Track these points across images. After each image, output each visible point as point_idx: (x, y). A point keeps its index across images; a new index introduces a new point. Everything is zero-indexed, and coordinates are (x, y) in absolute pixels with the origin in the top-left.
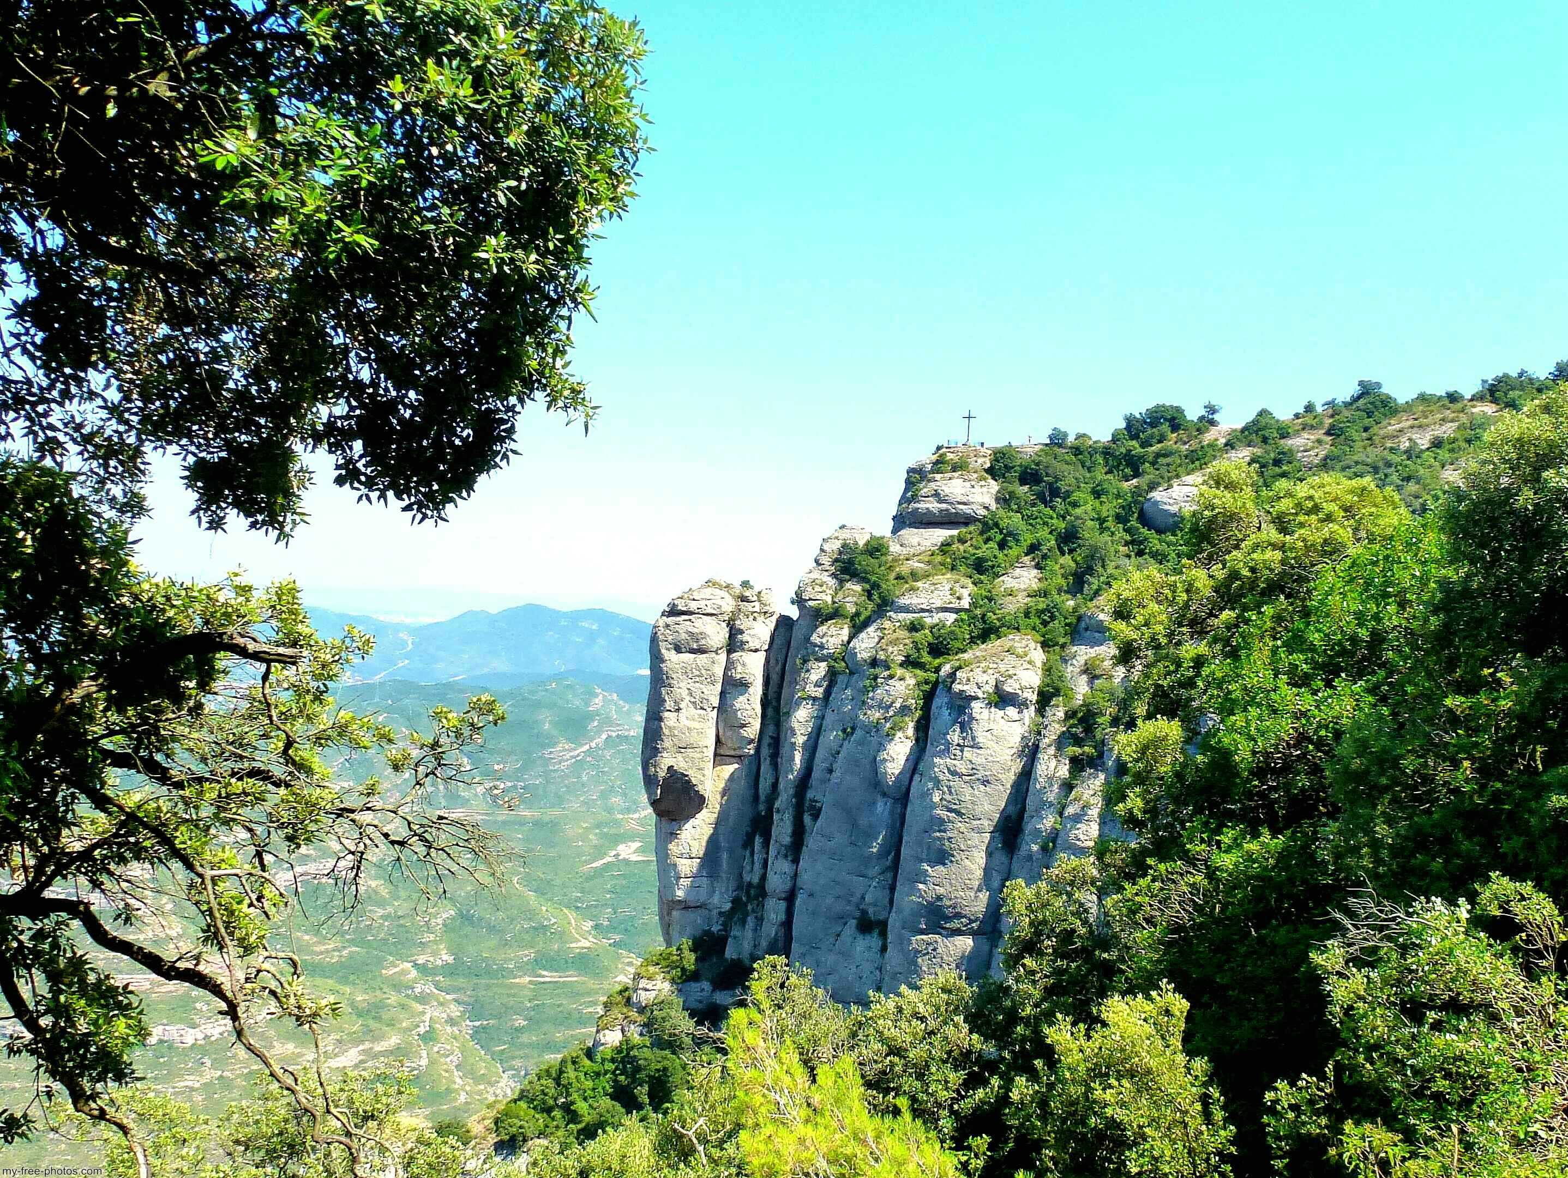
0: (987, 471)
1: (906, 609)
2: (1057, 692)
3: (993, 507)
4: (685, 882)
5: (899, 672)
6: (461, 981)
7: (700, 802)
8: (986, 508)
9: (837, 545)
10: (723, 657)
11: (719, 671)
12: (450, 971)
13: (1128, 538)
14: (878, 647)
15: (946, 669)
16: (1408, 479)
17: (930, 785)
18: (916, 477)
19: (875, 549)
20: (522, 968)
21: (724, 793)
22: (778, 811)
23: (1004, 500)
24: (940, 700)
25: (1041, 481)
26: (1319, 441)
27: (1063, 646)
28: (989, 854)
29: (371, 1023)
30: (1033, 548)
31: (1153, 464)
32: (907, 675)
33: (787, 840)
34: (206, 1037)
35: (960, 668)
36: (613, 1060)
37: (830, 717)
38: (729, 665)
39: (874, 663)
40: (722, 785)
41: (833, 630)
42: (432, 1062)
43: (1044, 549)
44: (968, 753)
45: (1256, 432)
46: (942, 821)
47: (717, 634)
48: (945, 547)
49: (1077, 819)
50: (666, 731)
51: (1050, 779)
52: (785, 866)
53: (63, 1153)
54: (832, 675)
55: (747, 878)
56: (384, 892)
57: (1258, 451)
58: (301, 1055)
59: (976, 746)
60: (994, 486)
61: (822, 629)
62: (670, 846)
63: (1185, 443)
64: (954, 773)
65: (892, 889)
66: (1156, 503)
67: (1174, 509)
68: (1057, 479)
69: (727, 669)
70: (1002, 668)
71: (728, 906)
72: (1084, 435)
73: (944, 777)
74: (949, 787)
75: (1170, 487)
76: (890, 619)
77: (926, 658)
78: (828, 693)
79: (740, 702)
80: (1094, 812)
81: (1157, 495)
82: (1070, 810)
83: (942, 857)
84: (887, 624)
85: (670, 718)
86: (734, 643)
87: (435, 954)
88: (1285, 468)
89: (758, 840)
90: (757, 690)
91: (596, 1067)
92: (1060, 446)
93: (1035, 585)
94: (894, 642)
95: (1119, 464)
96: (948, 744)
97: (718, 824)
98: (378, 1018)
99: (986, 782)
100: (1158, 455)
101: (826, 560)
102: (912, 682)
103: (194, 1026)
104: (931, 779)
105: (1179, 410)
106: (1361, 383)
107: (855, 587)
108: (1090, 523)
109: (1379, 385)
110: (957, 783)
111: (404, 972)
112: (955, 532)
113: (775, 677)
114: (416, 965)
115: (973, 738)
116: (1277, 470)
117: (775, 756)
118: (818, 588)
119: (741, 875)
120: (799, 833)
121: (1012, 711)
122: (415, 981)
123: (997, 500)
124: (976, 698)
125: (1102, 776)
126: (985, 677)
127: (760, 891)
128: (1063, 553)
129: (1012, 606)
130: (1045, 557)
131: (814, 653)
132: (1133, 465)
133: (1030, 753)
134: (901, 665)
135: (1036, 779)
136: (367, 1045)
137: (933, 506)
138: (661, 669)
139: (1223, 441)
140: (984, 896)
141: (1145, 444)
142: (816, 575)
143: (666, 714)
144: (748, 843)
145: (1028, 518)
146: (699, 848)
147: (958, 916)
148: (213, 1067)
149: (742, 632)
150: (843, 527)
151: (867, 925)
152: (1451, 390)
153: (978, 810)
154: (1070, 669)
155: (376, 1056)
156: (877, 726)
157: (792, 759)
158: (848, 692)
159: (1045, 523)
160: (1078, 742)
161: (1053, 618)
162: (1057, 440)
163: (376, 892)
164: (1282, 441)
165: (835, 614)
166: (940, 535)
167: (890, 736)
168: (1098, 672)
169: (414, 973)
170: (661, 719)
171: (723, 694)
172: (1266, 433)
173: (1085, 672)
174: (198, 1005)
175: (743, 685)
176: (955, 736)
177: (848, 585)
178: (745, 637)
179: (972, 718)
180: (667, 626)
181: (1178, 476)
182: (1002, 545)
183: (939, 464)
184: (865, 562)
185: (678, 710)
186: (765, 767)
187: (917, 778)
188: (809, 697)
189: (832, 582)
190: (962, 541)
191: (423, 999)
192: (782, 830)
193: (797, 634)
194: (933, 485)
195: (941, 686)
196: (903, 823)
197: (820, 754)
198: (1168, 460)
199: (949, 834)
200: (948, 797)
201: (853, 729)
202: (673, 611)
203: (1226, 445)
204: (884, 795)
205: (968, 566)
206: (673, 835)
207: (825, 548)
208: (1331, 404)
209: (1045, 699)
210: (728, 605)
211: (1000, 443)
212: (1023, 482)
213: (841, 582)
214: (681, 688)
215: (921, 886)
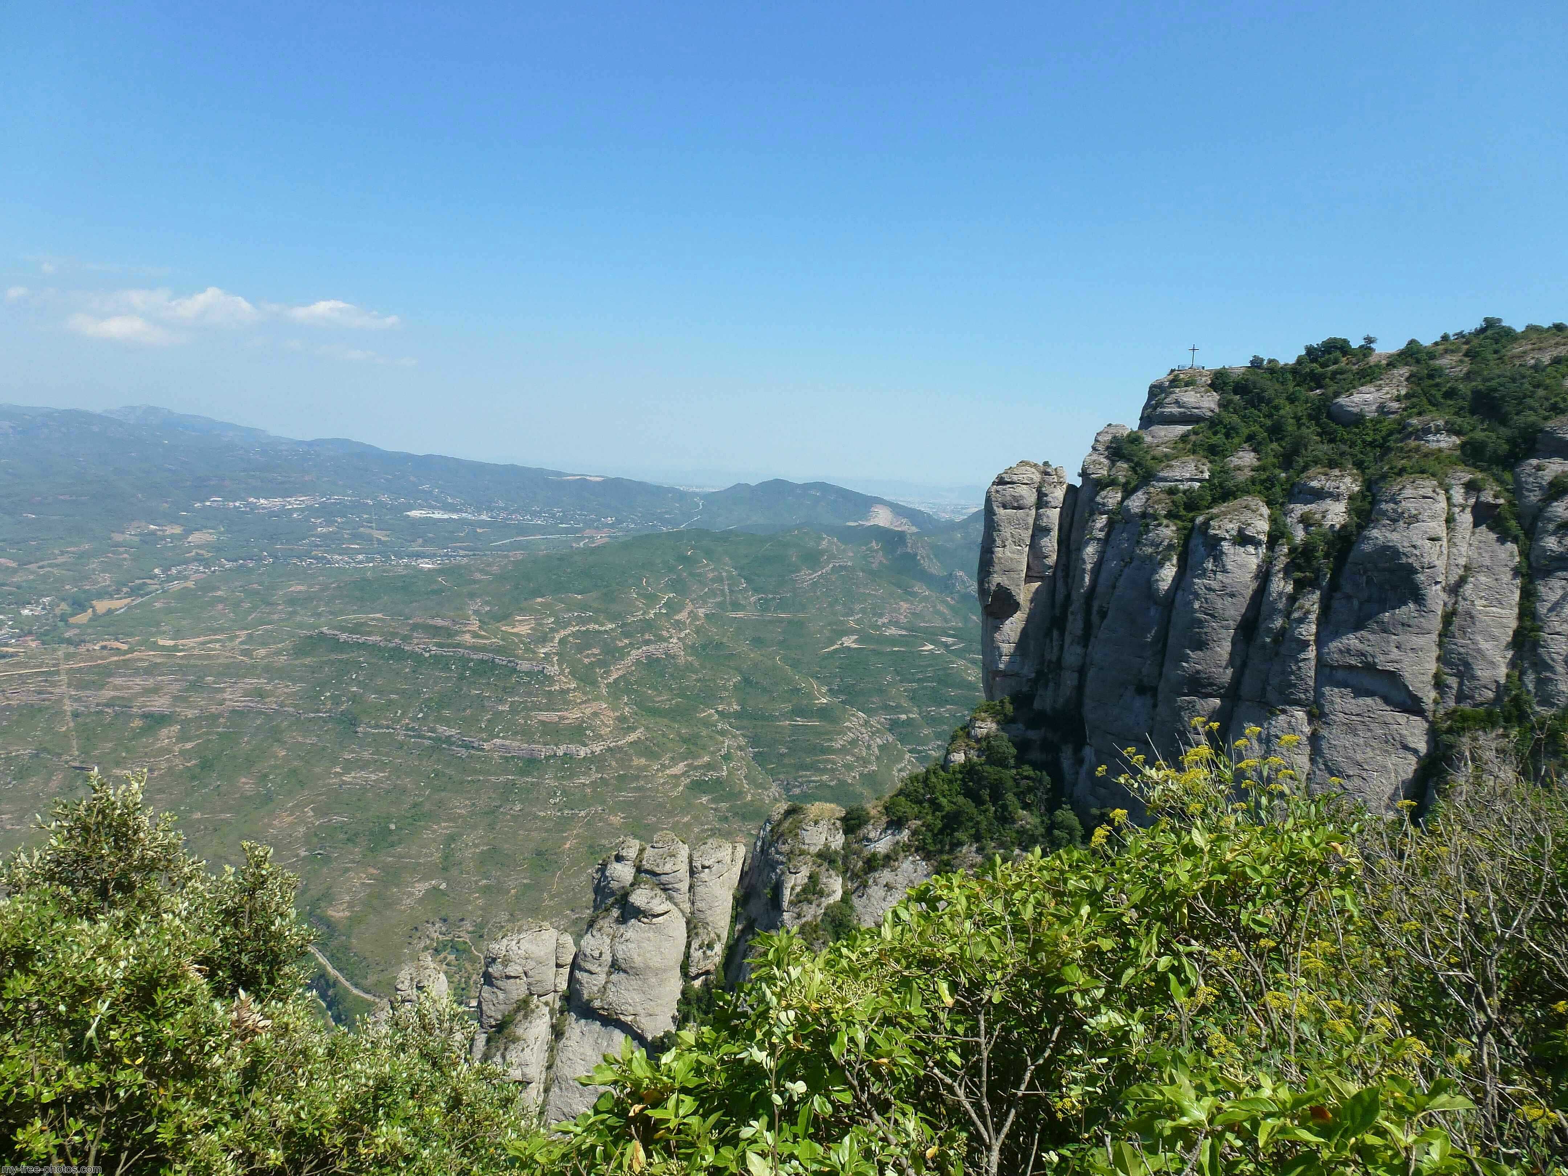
0: (1210, 385)
1: (1165, 480)
2: (1282, 535)
3: (1217, 410)
4: (1005, 659)
5: (1165, 522)
6: (745, 723)
7: (1016, 606)
8: (1212, 411)
9: (1109, 437)
10: (1033, 512)
11: (1031, 521)
12: (738, 715)
13: (1319, 430)
14: (1146, 505)
15: (1200, 519)
16: (1538, 386)
17: (1191, 597)
18: (1157, 392)
19: (1134, 439)
20: (784, 716)
21: (1032, 601)
22: (1072, 613)
23: (1224, 405)
24: (1196, 541)
25: (1251, 392)
26: (1461, 361)
27: (1282, 504)
28: (1233, 643)
29: (693, 748)
30: (1250, 438)
31: (1332, 379)
32: (1171, 524)
33: (1079, 632)
34: (592, 753)
35: (1212, 519)
36: (960, 772)
37: (1110, 552)
38: (1038, 517)
39: (1144, 515)
40: (1031, 595)
41: (1111, 494)
42: (730, 773)
43: (1259, 438)
44: (1219, 576)
45: (1411, 355)
46: (1200, 622)
47: (1029, 496)
48: (1184, 438)
49: (1301, 621)
50: (996, 560)
51: (1280, 594)
52: (1079, 650)
53: (508, 821)
54: (1110, 524)
55: (1048, 657)
56: (696, 664)
57: (1414, 369)
58: (649, 766)
59: (1225, 571)
60: (1216, 396)
61: (1104, 493)
62: (996, 635)
63: (1354, 364)
64: (1209, 589)
65: (1162, 665)
66: (1342, 406)
67: (1356, 410)
68: (1263, 391)
69: (1036, 520)
70: (1243, 518)
71: (1033, 675)
72: (1274, 360)
73: (1202, 591)
74: (1206, 599)
75: (1351, 394)
76: (1153, 486)
77: (1183, 512)
78: (1108, 535)
79: (1045, 541)
80: (1313, 617)
81: (1342, 400)
82: (1296, 615)
83: (1201, 645)
84: (1152, 490)
85: (999, 552)
86: (1041, 502)
87: (730, 704)
88: (1438, 380)
89: (1055, 633)
90: (1055, 533)
91: (949, 776)
92: (1259, 367)
93: (1256, 463)
94: (1159, 502)
95: (1305, 380)
96: (1205, 570)
97: (1028, 621)
98: (696, 744)
99: (1232, 595)
100: (1335, 373)
101: (1101, 448)
102: (1174, 528)
103: (585, 745)
104: (1192, 593)
105: (1345, 341)
106: (1486, 320)
107: (1123, 465)
108: (1291, 421)
109: (1499, 320)
110: (1211, 596)
111: (710, 715)
112: (1190, 427)
113: (1066, 526)
114: (717, 712)
115: (1224, 566)
116: (1431, 382)
117: (1066, 576)
118: (1097, 466)
119: (1043, 655)
120: (1088, 626)
121: (1251, 549)
122: (717, 721)
123: (1220, 405)
124: (1225, 539)
125: (1318, 593)
126: (1231, 526)
127: (1058, 665)
128: (1272, 441)
129: (1243, 477)
130: (1260, 443)
131: (1098, 509)
132: (1317, 381)
133: (1264, 576)
134: (1166, 517)
135: (1270, 594)
136: (690, 761)
137: (1175, 410)
138: (993, 520)
139: (1384, 362)
140: (1230, 671)
141: (1323, 365)
142: (1095, 457)
143: (997, 549)
144: (1048, 634)
145: (1244, 418)
146: (1015, 636)
147: (1212, 685)
148: (597, 772)
149: (1046, 495)
150: (1110, 425)
151: (1141, 690)
152: (1558, 322)
153: (1227, 614)
154: (1289, 520)
155: (696, 768)
156: (1150, 557)
157: (1083, 579)
158: (1125, 535)
159: (1255, 421)
160: (1300, 568)
161: (1273, 485)
162: (1256, 363)
163: (691, 665)
164: (1431, 362)
165: (1111, 483)
166: (1181, 429)
167: (1161, 565)
168: (1311, 521)
169: (716, 717)
170: (993, 553)
171: (1033, 536)
172: (1419, 356)
173: (1300, 522)
174: (587, 732)
175: (1047, 531)
176: (1209, 565)
177: (1119, 464)
178: (1049, 499)
179: (1222, 553)
180: (997, 492)
181: (1354, 388)
182: (1227, 436)
183: (1175, 382)
184: (1127, 449)
185: (1004, 546)
186: (1060, 584)
187: (1180, 593)
188: (1096, 539)
189: (1106, 462)
190: (1196, 433)
191: (723, 733)
192: (1075, 625)
193: (1083, 496)
194: (1174, 396)
195: (1196, 530)
196: (1169, 622)
197: (1104, 575)
198: (1344, 376)
199: (1205, 630)
200: (1205, 605)
201: (1132, 559)
202: (1001, 481)
203: (1388, 365)
204: (1156, 603)
205: (1204, 450)
206: (997, 628)
207: (1099, 438)
208: (1460, 335)
209: (1273, 540)
210: (1037, 477)
211: (1218, 367)
212: (1236, 393)
213: (1113, 463)
214: (1007, 531)
215: (1184, 664)
